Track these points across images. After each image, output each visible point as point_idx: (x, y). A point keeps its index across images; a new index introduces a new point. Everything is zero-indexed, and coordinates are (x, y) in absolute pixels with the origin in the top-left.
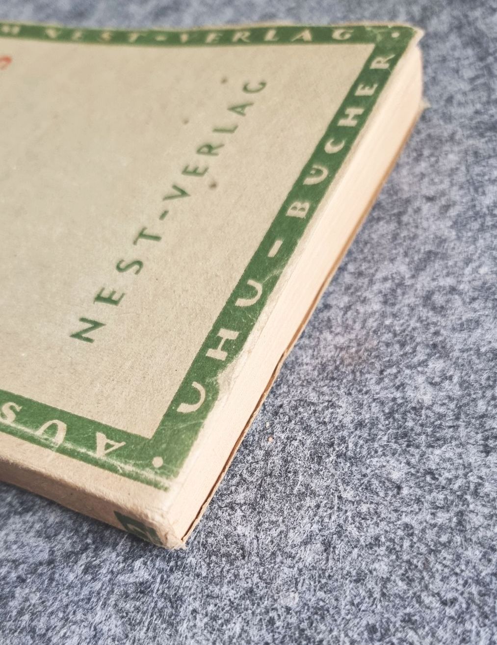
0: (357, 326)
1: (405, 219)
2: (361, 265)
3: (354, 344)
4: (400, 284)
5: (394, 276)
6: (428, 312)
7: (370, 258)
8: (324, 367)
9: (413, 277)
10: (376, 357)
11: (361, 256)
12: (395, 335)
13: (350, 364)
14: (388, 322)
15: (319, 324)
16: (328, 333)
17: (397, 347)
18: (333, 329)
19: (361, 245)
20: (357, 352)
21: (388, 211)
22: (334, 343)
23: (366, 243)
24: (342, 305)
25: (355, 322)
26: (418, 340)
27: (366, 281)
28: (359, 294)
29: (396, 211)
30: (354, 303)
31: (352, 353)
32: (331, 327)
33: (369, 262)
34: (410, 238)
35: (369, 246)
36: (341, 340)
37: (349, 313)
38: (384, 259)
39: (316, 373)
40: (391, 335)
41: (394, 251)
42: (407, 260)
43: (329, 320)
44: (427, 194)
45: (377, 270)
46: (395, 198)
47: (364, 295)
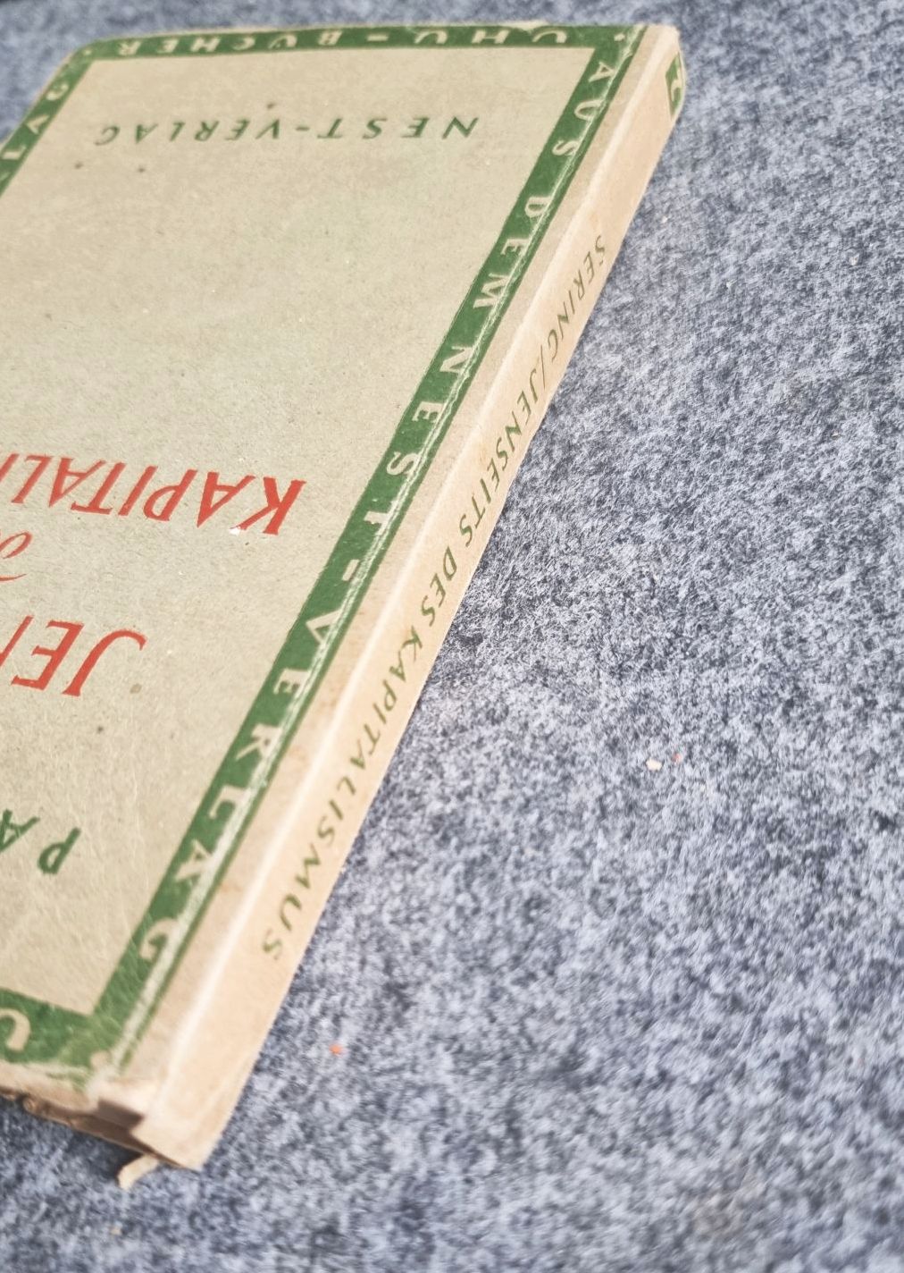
0: (726, 1138)
1: (832, 869)
2: (738, 979)
3: (715, 1184)
4: (816, 1042)
5: (806, 1016)
6: (872, 1122)
7: (756, 961)
8: (653, 1232)
9: (844, 1025)
10: (761, 1226)
11: (739, 956)
12: (801, 1175)
13: (704, 1238)
14: (787, 1138)
15: (649, 1118)
16: (665, 1149)
17: (803, 1206)
18: (675, 1138)
19: (741, 927)
20: (723, 1205)
21: (799, 842)
22: (676, 1174)
23: (750, 923)
24: (695, 1079)
25: (721, 1127)
26: (849, 1194)
27: (749, 1020)
28: (732, 1053)
29: (814, 845)
30: (721, 1077)
31: (710, 1209)
32: (670, 1133)
33: (755, 972)
34: (841, 921)
35: (756, 929)
36: (691, 1171)
37: (710, 1100)
38: (786, 970)
39: (635, 1250)
40: (792, 1172)
41: (807, 951)
42: (834, 979)
43: (668, 1114)
44: (883, 810)
45: (770, 997)
46: (815, 809)
47: (742, 1058)
